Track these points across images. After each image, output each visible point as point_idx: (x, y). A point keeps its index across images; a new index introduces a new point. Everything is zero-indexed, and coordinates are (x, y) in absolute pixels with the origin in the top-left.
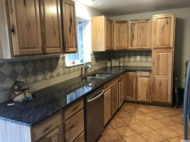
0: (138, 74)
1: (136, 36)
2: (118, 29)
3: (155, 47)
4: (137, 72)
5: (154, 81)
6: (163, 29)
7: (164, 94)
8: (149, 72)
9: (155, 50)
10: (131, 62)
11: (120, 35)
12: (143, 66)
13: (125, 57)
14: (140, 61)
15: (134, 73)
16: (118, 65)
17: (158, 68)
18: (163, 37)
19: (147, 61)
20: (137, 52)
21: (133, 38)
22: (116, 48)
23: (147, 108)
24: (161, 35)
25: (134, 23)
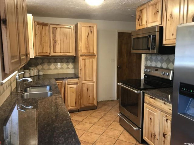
0: (66, 82)
1: (58, 42)
2: (40, 32)
3: (81, 54)
4: (65, 79)
5: (82, 87)
6: (88, 37)
7: (91, 98)
8: (77, 79)
9: (82, 57)
10: (51, 69)
11: (42, 38)
12: (64, 73)
13: (44, 64)
14: (62, 68)
15: (61, 81)
16: (37, 74)
17: (85, 74)
18: (88, 45)
19: (68, 67)
20: (57, 58)
21: (55, 43)
22: (39, 54)
23: (78, 116)
24: (87, 42)
25: (56, 28)
